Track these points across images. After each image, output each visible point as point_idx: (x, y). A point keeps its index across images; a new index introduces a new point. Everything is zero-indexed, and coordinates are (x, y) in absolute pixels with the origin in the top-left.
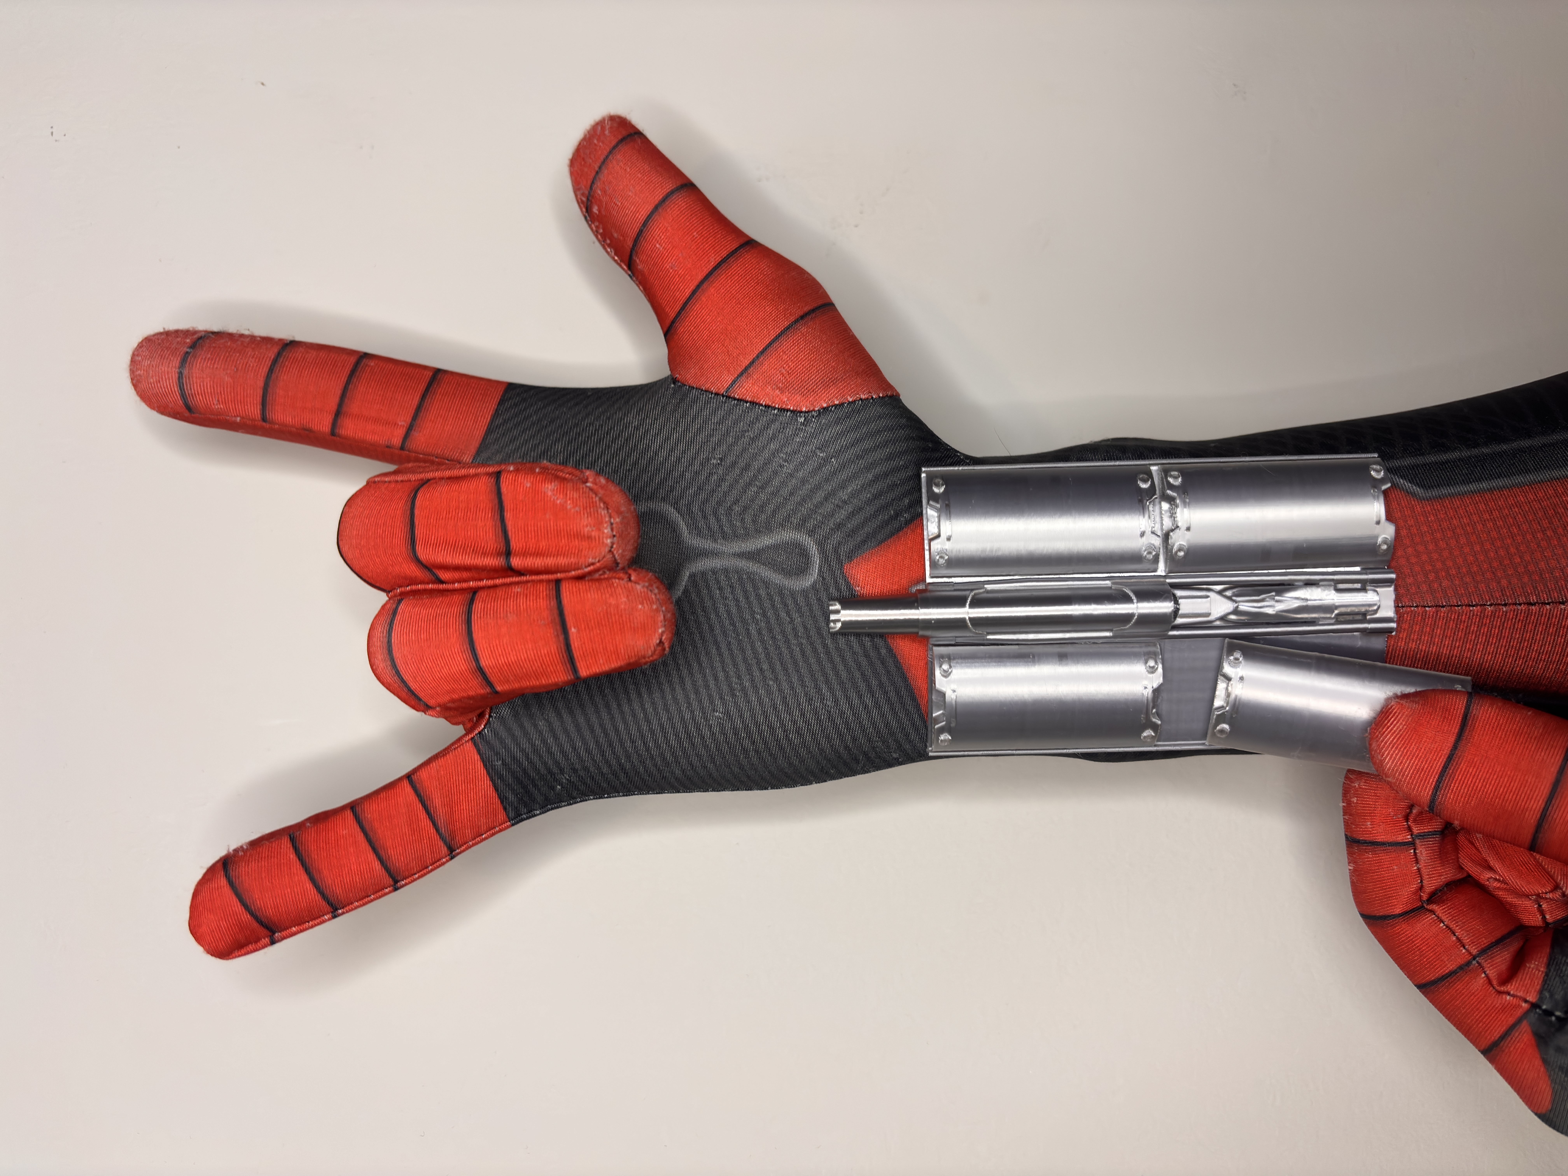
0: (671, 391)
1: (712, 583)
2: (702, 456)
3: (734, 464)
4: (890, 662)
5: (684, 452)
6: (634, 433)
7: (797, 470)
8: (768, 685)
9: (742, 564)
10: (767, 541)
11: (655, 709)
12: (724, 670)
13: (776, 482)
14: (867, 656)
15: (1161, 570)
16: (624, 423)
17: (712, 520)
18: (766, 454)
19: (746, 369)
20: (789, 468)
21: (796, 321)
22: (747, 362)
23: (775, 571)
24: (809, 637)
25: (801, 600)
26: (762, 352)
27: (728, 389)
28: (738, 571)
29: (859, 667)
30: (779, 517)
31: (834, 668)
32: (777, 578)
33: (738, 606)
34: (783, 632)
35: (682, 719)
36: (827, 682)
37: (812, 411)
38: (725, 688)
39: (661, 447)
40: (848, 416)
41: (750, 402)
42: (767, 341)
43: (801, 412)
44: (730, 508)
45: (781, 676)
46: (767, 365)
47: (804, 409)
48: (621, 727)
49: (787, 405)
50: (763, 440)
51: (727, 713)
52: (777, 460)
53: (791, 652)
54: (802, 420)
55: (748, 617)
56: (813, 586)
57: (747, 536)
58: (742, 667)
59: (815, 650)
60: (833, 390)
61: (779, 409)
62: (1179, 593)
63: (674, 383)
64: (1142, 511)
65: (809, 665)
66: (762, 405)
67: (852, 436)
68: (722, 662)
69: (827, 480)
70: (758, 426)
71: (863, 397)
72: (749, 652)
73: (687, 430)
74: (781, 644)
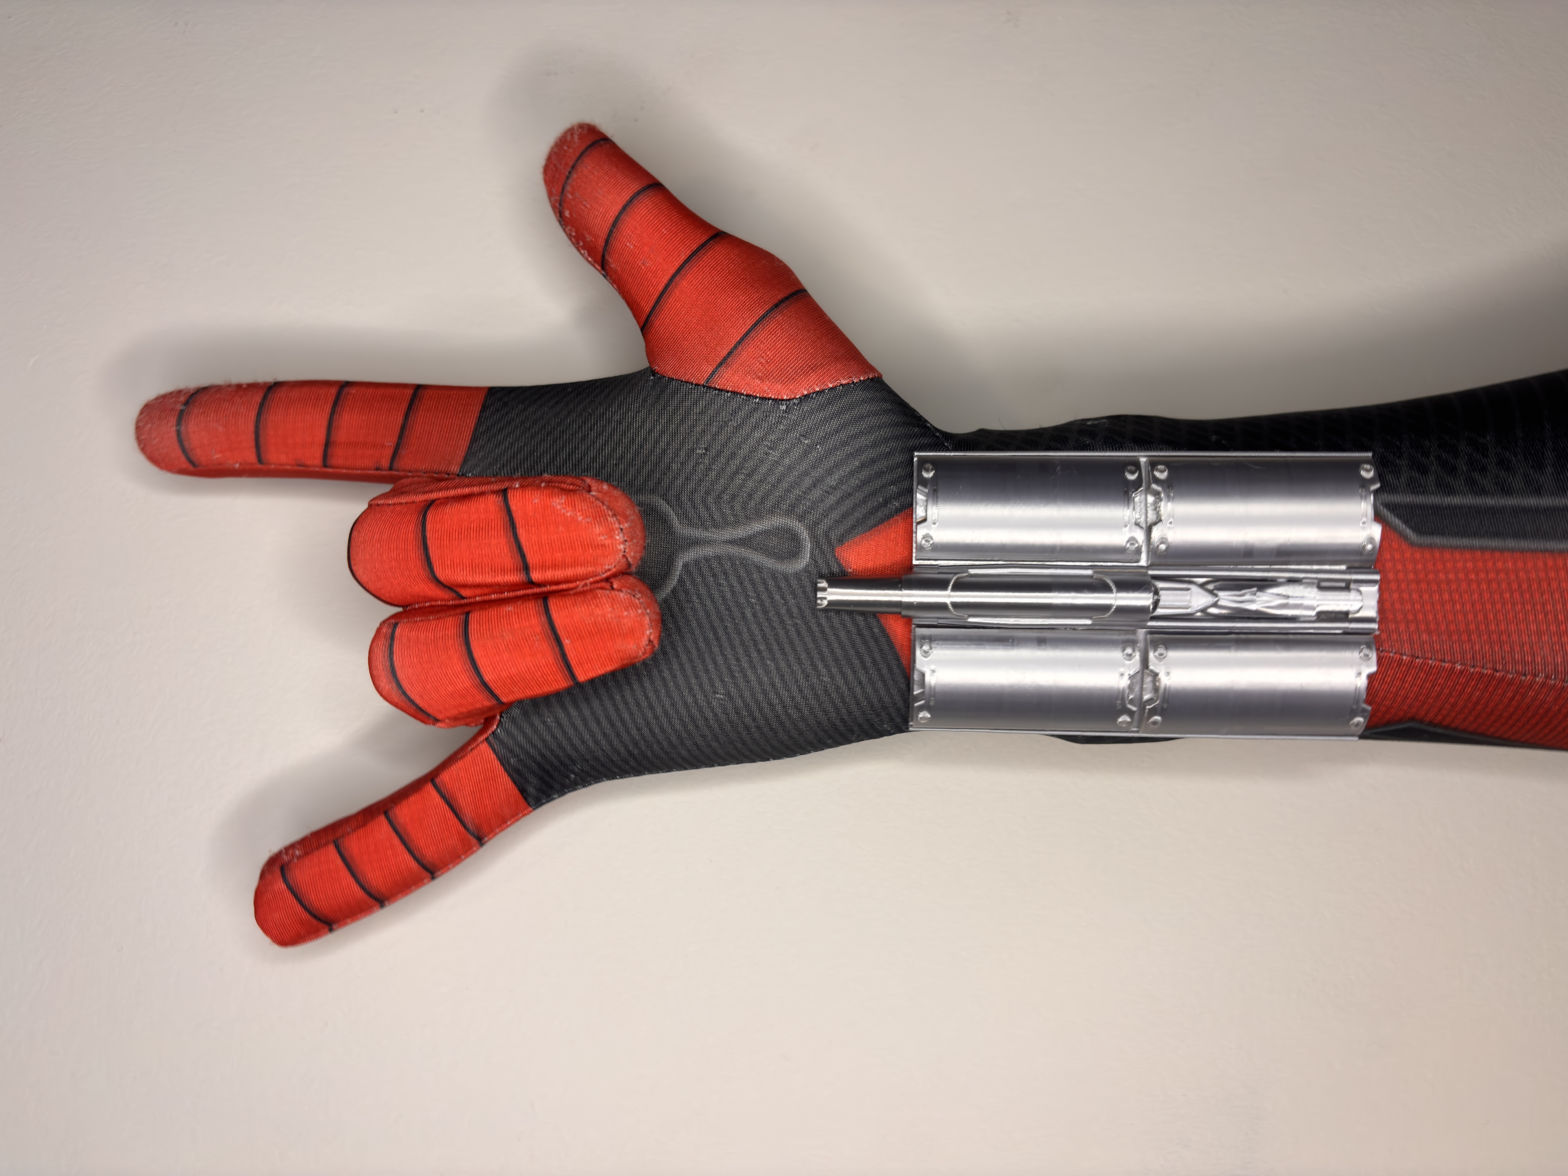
0: (651, 383)
1: (705, 570)
2: (687, 447)
3: (719, 454)
4: (883, 640)
5: (668, 444)
6: (617, 427)
7: (782, 457)
8: (766, 665)
9: (734, 550)
10: (757, 527)
11: (658, 697)
12: (723, 654)
13: (763, 469)
14: (860, 634)
15: (1143, 562)
16: (606, 418)
17: (702, 510)
18: (751, 442)
19: (725, 359)
20: (775, 455)
21: (771, 309)
22: (724, 353)
23: (767, 556)
24: (803, 617)
25: (794, 582)
26: (739, 342)
27: (708, 379)
28: (730, 558)
29: (854, 645)
30: (768, 504)
31: (829, 645)
32: (769, 563)
33: (733, 592)
34: (778, 613)
35: (685, 704)
36: (823, 659)
37: (793, 399)
38: (724, 670)
39: (645, 439)
40: (829, 403)
41: (732, 392)
42: (743, 331)
43: (783, 400)
44: (719, 497)
45: (778, 655)
46: (745, 354)
47: (785, 398)
48: (626, 716)
49: (768, 394)
50: (746, 429)
51: (728, 694)
52: (762, 450)
53: (787, 632)
54: (784, 407)
55: (742, 600)
56: (806, 570)
57: (736, 523)
58: (740, 651)
59: (809, 628)
60: (813, 377)
61: (760, 398)
62: (1160, 585)
63: (653, 375)
64: (1126, 502)
65: (805, 644)
66: (743, 394)
67: (835, 424)
68: (720, 646)
69: (814, 467)
70: (741, 414)
71: (844, 382)
72: (746, 635)
73: (669, 421)
74: (776, 625)
